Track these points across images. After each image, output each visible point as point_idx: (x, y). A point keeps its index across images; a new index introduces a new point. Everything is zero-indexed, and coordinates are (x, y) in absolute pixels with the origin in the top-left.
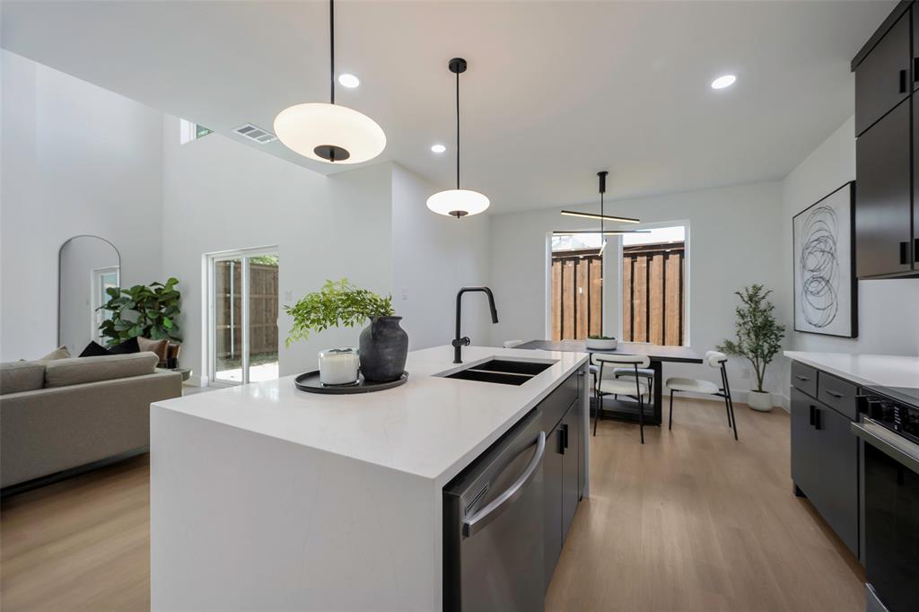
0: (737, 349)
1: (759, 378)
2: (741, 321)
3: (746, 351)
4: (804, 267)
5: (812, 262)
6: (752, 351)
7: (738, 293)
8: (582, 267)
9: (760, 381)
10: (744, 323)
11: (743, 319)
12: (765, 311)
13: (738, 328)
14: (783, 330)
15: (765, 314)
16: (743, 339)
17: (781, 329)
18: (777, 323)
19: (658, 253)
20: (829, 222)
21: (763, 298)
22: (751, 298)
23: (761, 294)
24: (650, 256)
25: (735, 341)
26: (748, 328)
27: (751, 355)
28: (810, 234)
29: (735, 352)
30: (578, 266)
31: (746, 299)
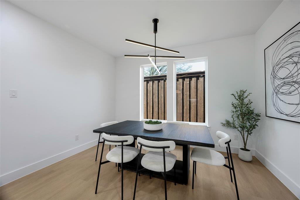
0: (232, 125)
1: (244, 142)
2: (235, 110)
3: (237, 126)
4: (275, 77)
5: (283, 73)
6: (240, 127)
7: (233, 95)
8: (161, 83)
9: (245, 144)
10: (237, 111)
11: (236, 109)
12: (247, 104)
13: (233, 113)
14: (260, 116)
15: (248, 106)
16: (235, 119)
17: (258, 115)
18: (256, 112)
19: (194, 77)
21: (247, 97)
22: (240, 97)
23: (245, 95)
24: (191, 78)
25: (231, 120)
26: (238, 114)
27: (239, 129)
29: (231, 126)
30: (160, 83)
31: (237, 98)
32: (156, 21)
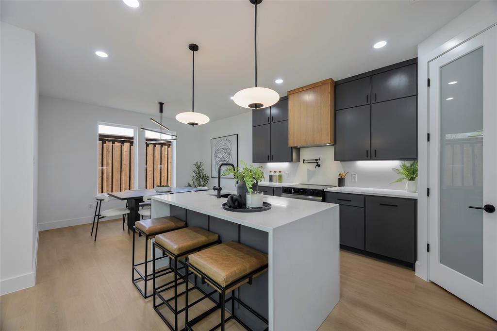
4: (216, 157)
5: (220, 155)
12: (202, 171)
16: (194, 182)
17: (208, 177)
20: (229, 144)
28: (219, 146)
32: (161, 104)
